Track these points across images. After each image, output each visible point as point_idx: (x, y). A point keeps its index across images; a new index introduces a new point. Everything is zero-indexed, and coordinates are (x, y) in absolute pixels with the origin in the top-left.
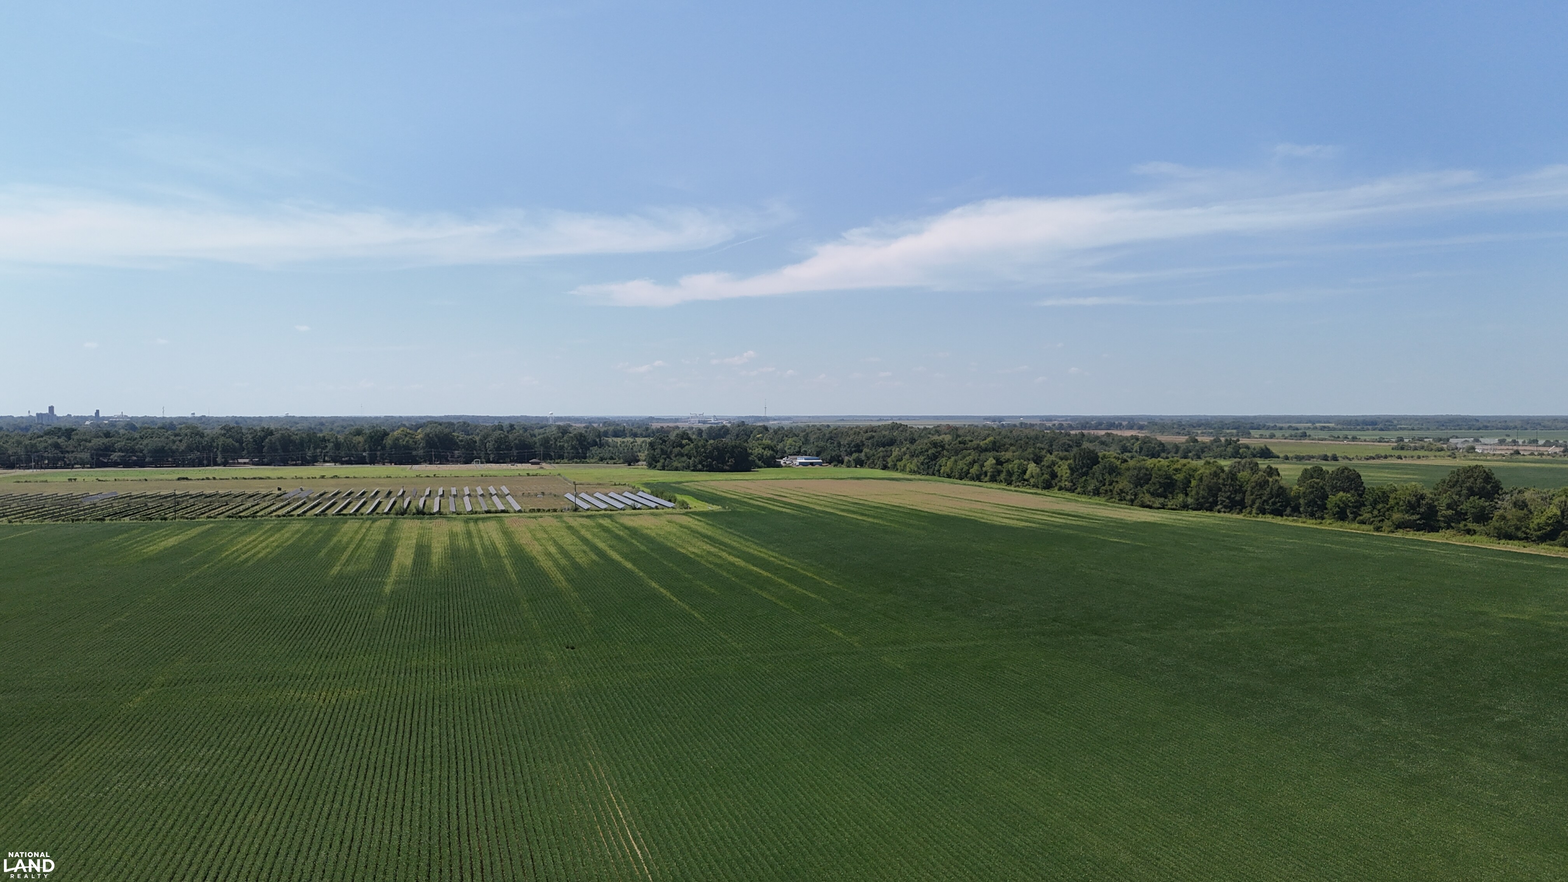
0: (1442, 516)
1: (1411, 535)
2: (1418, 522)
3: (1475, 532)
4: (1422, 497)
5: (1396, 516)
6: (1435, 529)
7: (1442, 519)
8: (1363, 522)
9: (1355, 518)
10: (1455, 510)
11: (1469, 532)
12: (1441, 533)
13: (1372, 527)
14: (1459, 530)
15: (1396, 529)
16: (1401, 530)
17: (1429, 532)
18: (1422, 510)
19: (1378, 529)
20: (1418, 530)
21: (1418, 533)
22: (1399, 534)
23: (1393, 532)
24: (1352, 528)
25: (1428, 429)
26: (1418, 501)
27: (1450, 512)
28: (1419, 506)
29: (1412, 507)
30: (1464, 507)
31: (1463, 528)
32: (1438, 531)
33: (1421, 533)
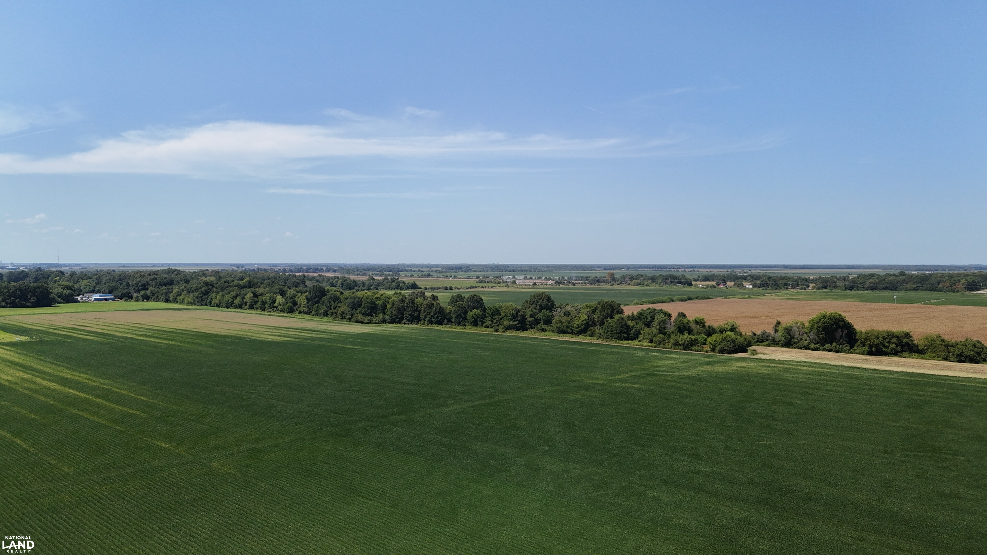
0: (528, 321)
1: (514, 333)
2: (517, 325)
3: (546, 330)
4: (519, 311)
5: (506, 323)
6: (524, 329)
7: (528, 323)
8: (487, 327)
9: (482, 324)
10: (534, 318)
11: (543, 330)
12: (529, 332)
13: (492, 330)
14: (538, 329)
15: (506, 330)
16: (509, 331)
17: (523, 331)
18: (519, 319)
19: (496, 331)
20: (517, 330)
21: (517, 332)
22: (508, 333)
23: (505, 332)
24: (482, 330)
25: (487, 271)
26: (517, 313)
27: (532, 319)
28: (517, 316)
29: (514, 317)
30: (539, 316)
31: (540, 328)
32: (527, 330)
33: (519, 332)
